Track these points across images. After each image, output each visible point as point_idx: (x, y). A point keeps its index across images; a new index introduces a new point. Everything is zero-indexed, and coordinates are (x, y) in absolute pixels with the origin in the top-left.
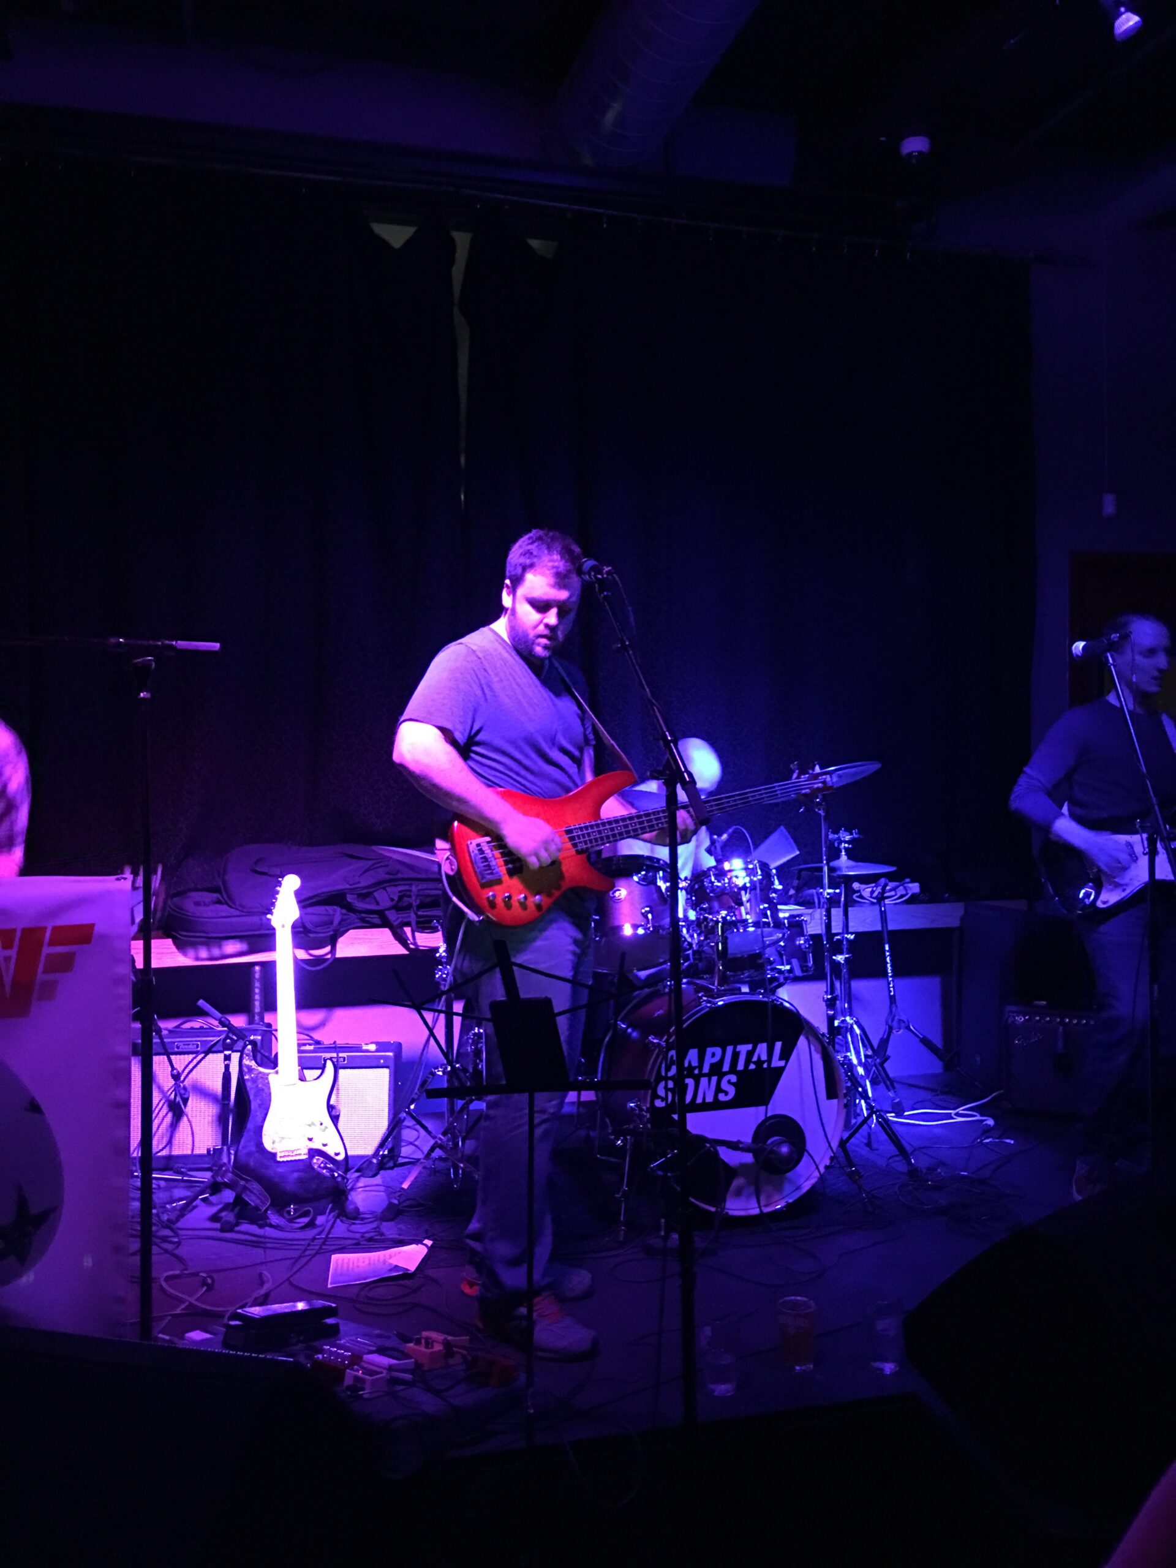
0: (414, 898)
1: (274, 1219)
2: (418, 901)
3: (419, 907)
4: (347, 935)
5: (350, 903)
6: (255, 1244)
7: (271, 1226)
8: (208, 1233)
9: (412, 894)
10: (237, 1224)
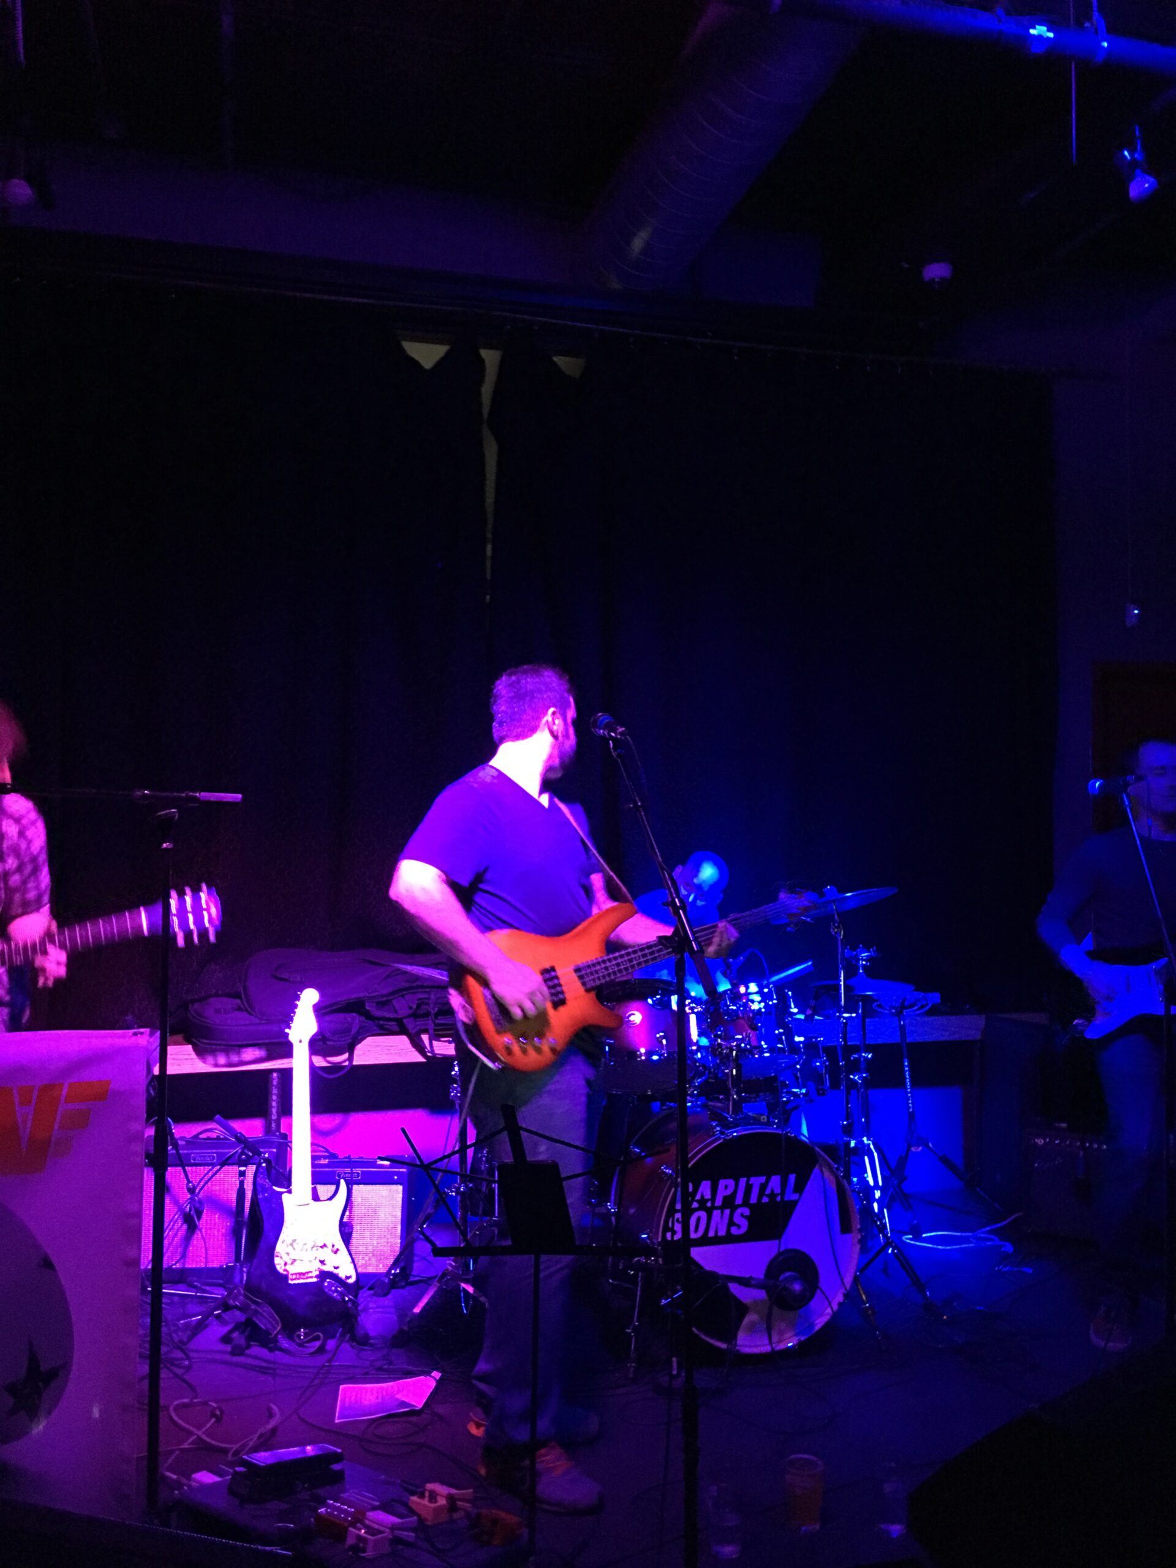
0: (432, 1006)
1: (285, 1344)
2: (436, 1009)
3: (436, 1015)
4: (364, 1042)
5: (368, 1011)
6: (263, 1371)
7: (281, 1350)
8: (218, 1357)
9: (430, 1002)
10: (248, 1347)
